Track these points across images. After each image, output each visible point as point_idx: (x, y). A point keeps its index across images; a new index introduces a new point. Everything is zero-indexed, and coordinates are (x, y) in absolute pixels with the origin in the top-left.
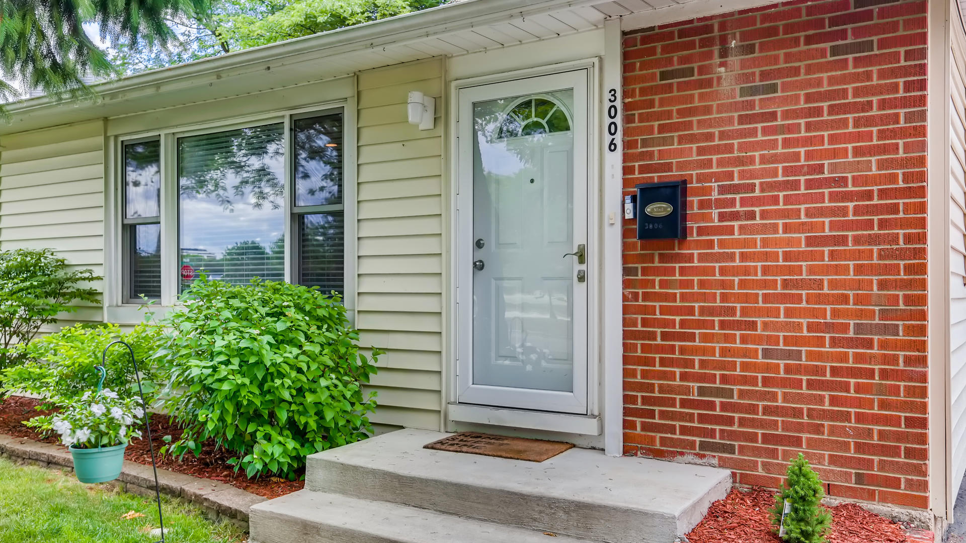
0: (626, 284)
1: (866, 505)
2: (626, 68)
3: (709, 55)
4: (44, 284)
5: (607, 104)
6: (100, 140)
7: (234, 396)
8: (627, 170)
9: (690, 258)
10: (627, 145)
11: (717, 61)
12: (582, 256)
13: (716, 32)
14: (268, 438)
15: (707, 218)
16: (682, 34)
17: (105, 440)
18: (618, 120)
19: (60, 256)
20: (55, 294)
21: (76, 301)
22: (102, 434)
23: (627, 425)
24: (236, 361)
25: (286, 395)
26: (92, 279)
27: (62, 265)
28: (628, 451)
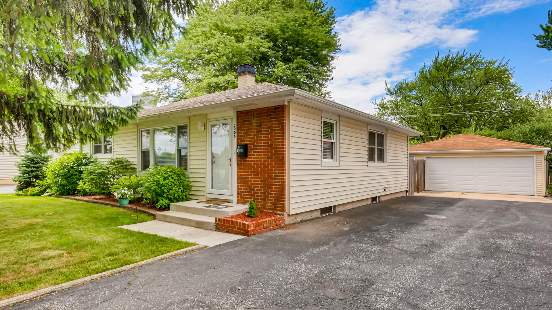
0: (238, 166)
1: (275, 212)
2: (238, 119)
3: (251, 118)
4: (122, 166)
5: (234, 127)
6: (136, 130)
7: (154, 191)
8: (238, 142)
9: (248, 161)
10: (238, 136)
11: (252, 119)
12: (230, 160)
13: (252, 113)
14: (162, 200)
15: (251, 152)
16: (247, 113)
17: (124, 197)
18: (236, 131)
19: (127, 159)
20: (126, 168)
21: (130, 170)
22: (124, 196)
23: (238, 197)
24: (155, 183)
25: (165, 191)
26: (133, 165)
27: (128, 161)
28: (238, 203)
